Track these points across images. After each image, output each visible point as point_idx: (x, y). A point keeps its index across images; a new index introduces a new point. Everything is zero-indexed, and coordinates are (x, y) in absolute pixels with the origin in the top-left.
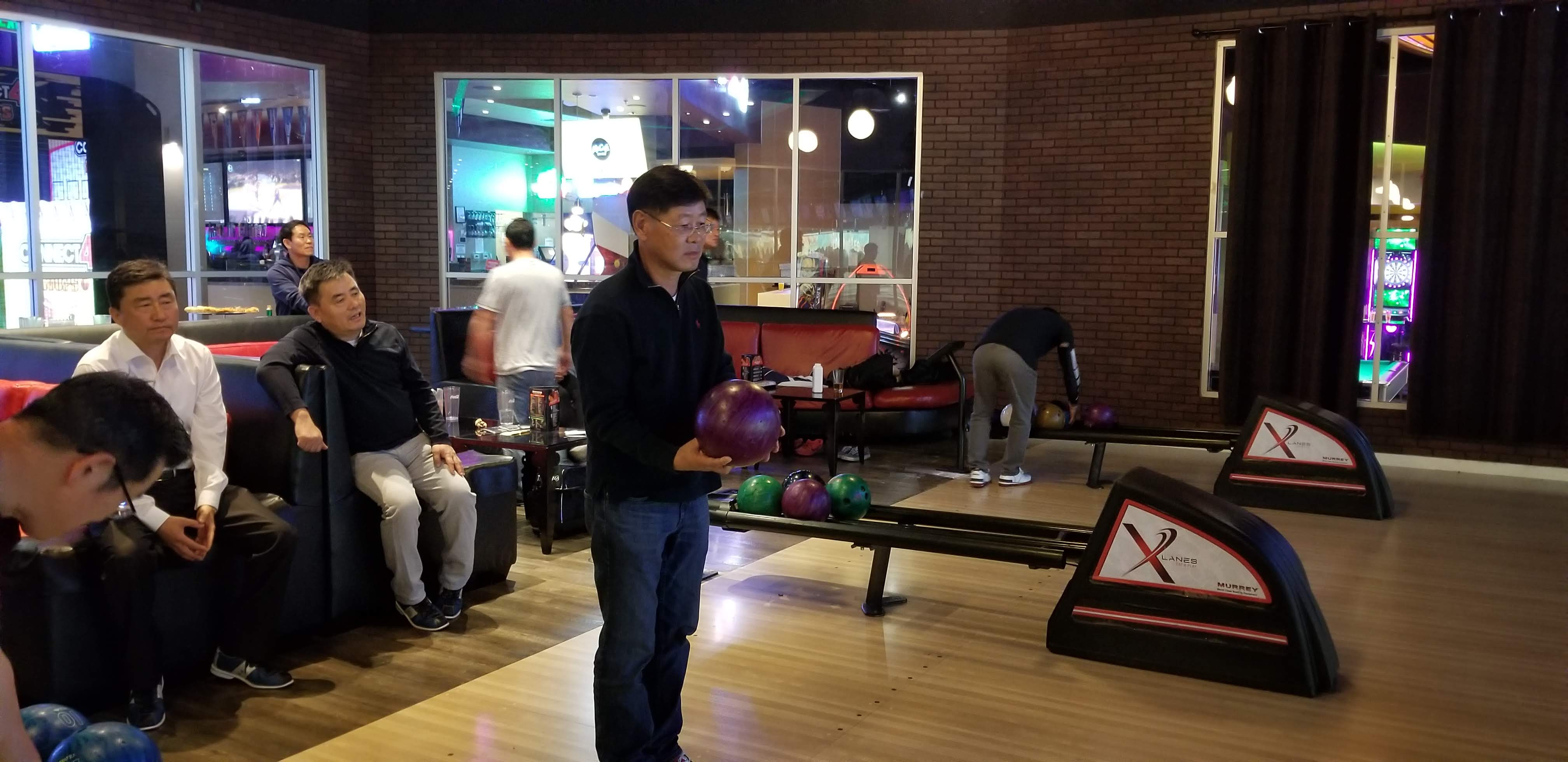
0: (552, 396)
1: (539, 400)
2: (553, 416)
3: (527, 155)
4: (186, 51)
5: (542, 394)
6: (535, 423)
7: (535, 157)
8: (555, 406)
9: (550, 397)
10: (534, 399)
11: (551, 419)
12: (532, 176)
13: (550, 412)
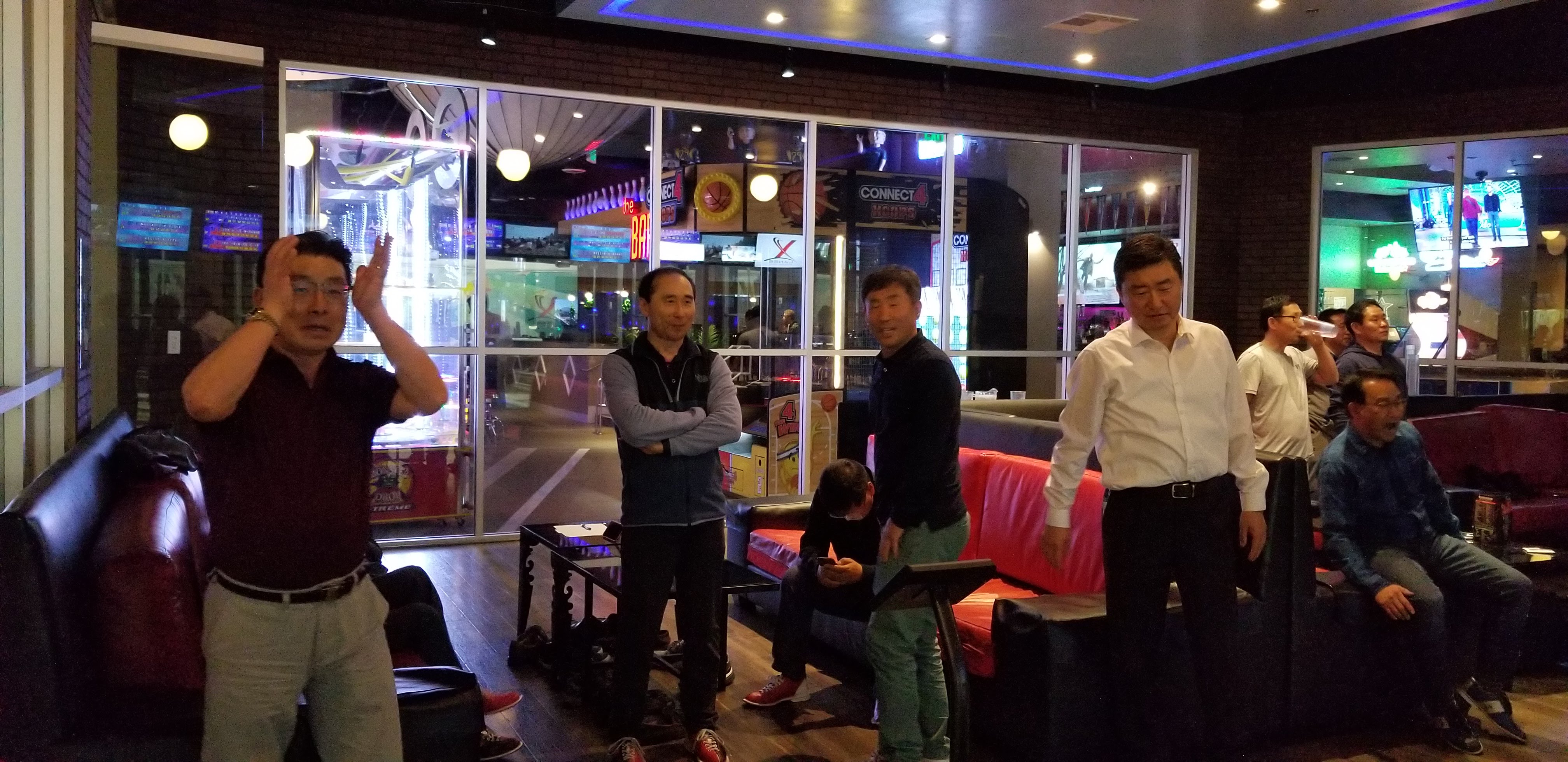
0: (1505, 504)
1: (1488, 508)
2: (1505, 528)
3: (1363, 228)
4: (1075, 146)
5: (1493, 501)
6: (1480, 533)
7: (1370, 228)
8: (1507, 517)
9: (1503, 506)
10: (1480, 506)
11: (1502, 532)
12: (1367, 250)
13: (1503, 522)
